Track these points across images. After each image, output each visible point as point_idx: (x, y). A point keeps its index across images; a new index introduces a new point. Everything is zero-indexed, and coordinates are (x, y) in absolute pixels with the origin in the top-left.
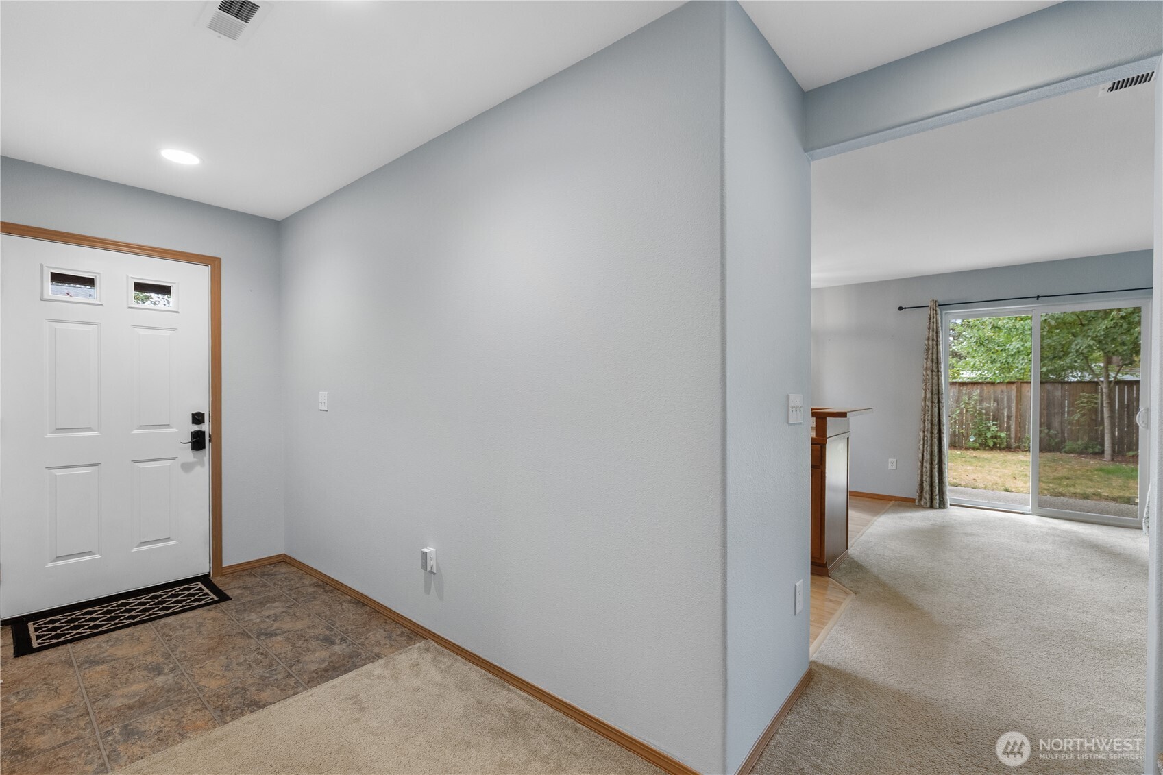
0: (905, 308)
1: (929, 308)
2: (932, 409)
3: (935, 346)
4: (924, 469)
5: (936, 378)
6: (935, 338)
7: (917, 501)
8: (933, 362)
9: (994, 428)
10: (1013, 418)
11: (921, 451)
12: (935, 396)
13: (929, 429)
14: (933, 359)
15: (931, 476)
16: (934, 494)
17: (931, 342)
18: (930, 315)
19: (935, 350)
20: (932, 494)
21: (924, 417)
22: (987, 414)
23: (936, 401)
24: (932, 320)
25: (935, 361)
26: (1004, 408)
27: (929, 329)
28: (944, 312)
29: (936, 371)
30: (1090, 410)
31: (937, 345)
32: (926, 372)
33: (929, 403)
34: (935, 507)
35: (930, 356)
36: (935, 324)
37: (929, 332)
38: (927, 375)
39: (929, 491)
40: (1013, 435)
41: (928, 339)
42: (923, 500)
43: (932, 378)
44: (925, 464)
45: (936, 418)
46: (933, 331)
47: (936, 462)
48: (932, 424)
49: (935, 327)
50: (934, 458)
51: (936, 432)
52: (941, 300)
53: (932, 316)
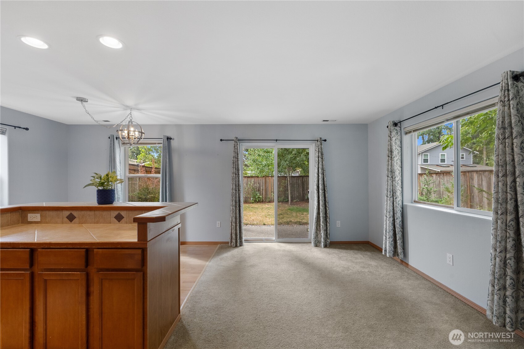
0: (224, 140)
1: (234, 141)
2: (236, 194)
3: (237, 161)
4: (233, 227)
5: (237, 178)
6: (237, 157)
7: (230, 243)
8: (236, 169)
9: (258, 194)
10: (264, 190)
11: (231, 217)
12: (237, 187)
13: (235, 205)
14: (236, 168)
15: (236, 230)
16: (237, 239)
17: (235, 159)
18: (234, 145)
19: (237, 163)
20: (236, 240)
21: (232, 199)
22: (256, 189)
23: (238, 190)
24: (235, 147)
25: (237, 169)
26: (261, 186)
27: (234, 152)
28: (241, 144)
29: (237, 174)
30: (284, 186)
31: (238, 161)
32: (233, 175)
33: (234, 191)
34: (238, 246)
35: (235, 167)
36: (237, 150)
37: (234, 153)
38: (234, 176)
39: (235, 238)
40: (264, 197)
41: (234, 157)
42: (233, 243)
43: (236, 178)
44: (233, 224)
45: (238, 199)
46: (236, 153)
47: (238, 222)
48: (236, 202)
49: (237, 151)
50: (237, 220)
51: (238, 206)
52: (239, 138)
53: (235, 145)
